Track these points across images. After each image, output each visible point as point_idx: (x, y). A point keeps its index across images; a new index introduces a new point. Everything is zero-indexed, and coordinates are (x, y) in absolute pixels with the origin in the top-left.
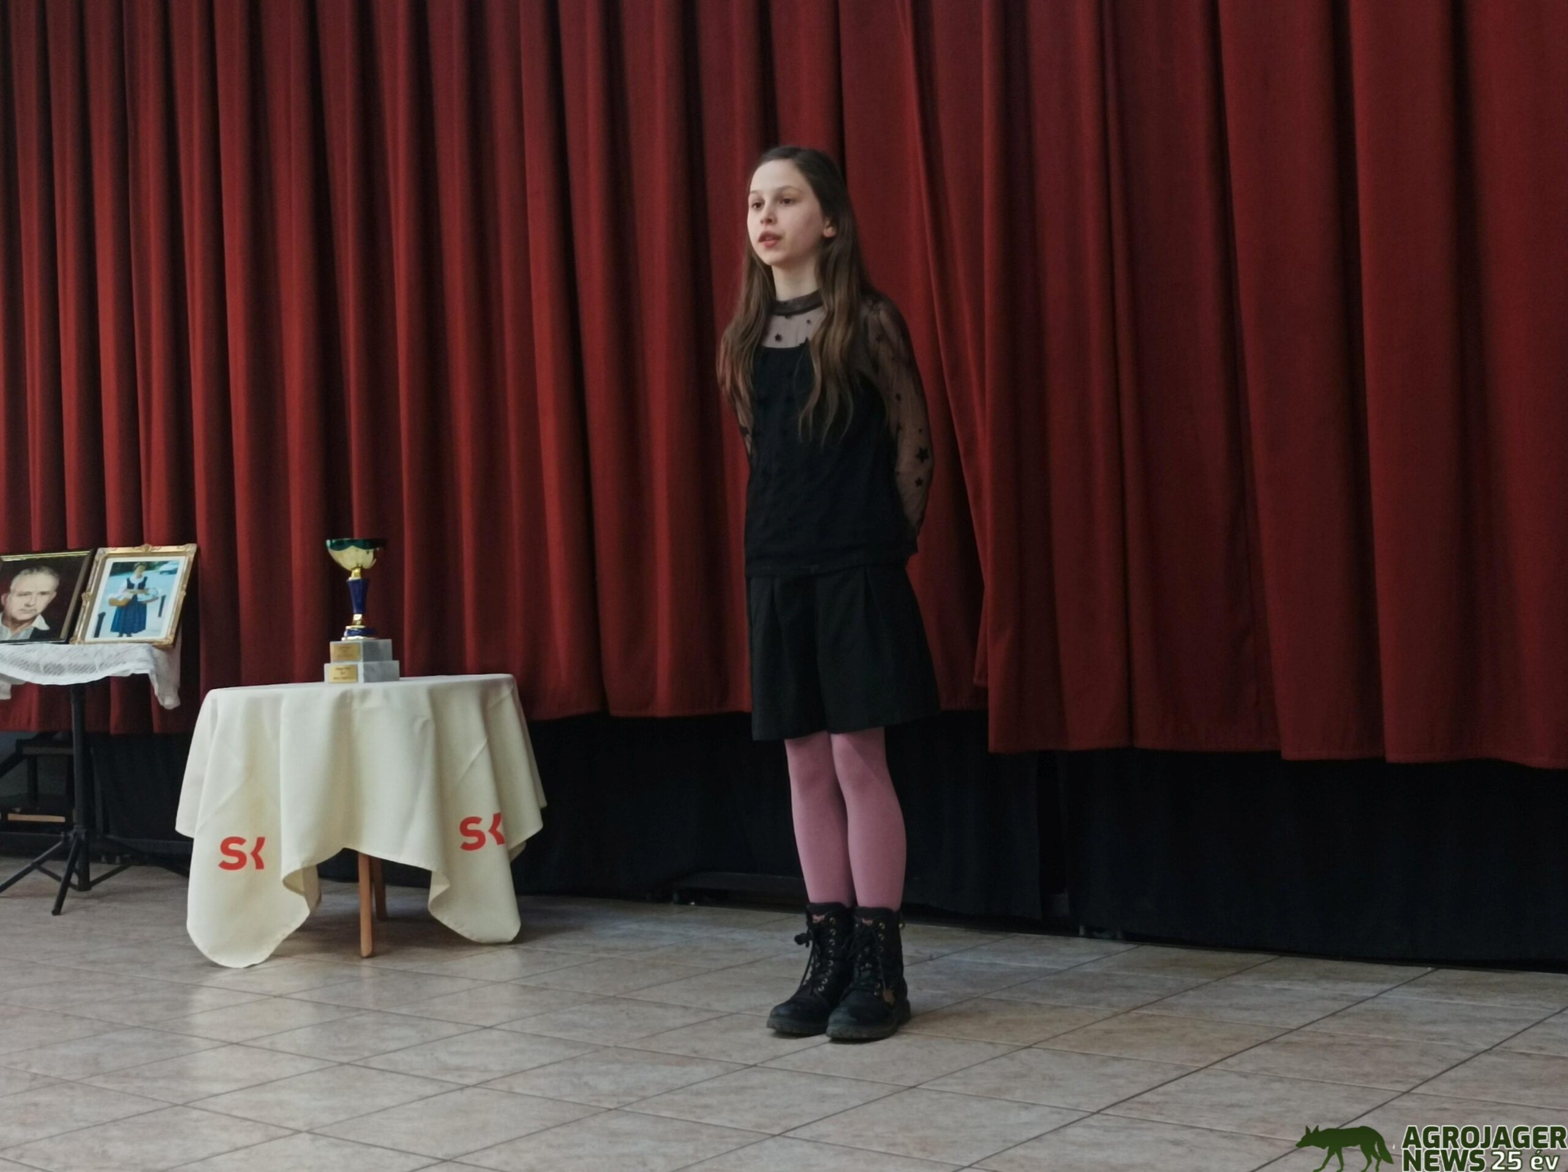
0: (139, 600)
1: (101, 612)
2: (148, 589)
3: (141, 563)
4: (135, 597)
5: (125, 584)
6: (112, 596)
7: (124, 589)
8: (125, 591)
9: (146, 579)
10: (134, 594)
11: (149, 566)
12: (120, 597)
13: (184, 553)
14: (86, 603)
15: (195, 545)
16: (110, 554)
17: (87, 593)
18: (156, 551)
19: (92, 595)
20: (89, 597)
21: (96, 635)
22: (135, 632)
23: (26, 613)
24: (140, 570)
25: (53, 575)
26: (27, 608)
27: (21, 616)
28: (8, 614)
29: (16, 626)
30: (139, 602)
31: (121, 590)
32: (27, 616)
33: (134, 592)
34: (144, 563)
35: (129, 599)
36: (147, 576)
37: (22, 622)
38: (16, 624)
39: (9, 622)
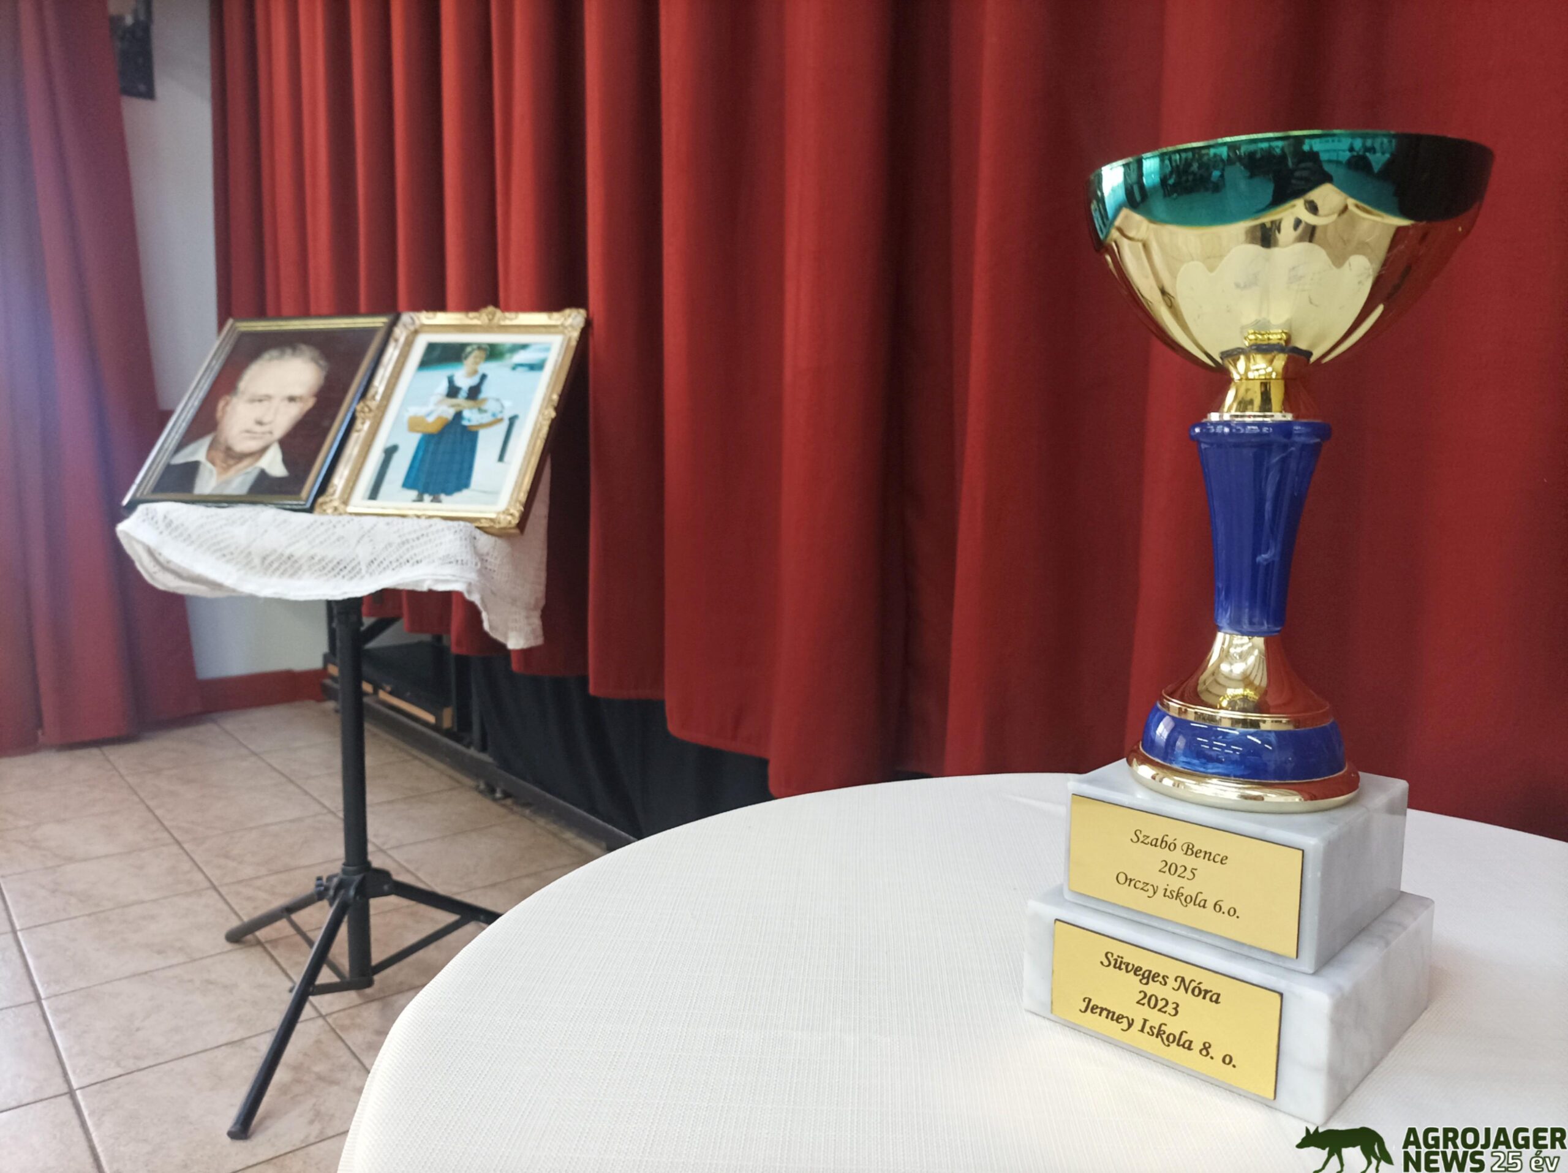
0: (465, 423)
1: (390, 444)
2: (485, 400)
3: (480, 347)
4: (458, 415)
5: (444, 387)
6: (415, 410)
7: (439, 397)
8: (440, 402)
9: (484, 377)
10: (458, 409)
11: (493, 353)
12: (428, 415)
13: (561, 328)
14: (363, 423)
15: (583, 312)
16: (423, 326)
17: (369, 403)
18: (508, 322)
19: (378, 407)
20: (370, 410)
21: (374, 494)
22: (449, 493)
23: (254, 438)
24: (478, 360)
25: (317, 363)
26: (258, 429)
27: (243, 445)
28: (222, 440)
29: (229, 467)
30: (465, 427)
31: (434, 399)
32: (252, 445)
33: (458, 405)
34: (484, 346)
35: (446, 419)
36: (486, 372)
37: (242, 457)
38: (231, 462)
39: (219, 456)
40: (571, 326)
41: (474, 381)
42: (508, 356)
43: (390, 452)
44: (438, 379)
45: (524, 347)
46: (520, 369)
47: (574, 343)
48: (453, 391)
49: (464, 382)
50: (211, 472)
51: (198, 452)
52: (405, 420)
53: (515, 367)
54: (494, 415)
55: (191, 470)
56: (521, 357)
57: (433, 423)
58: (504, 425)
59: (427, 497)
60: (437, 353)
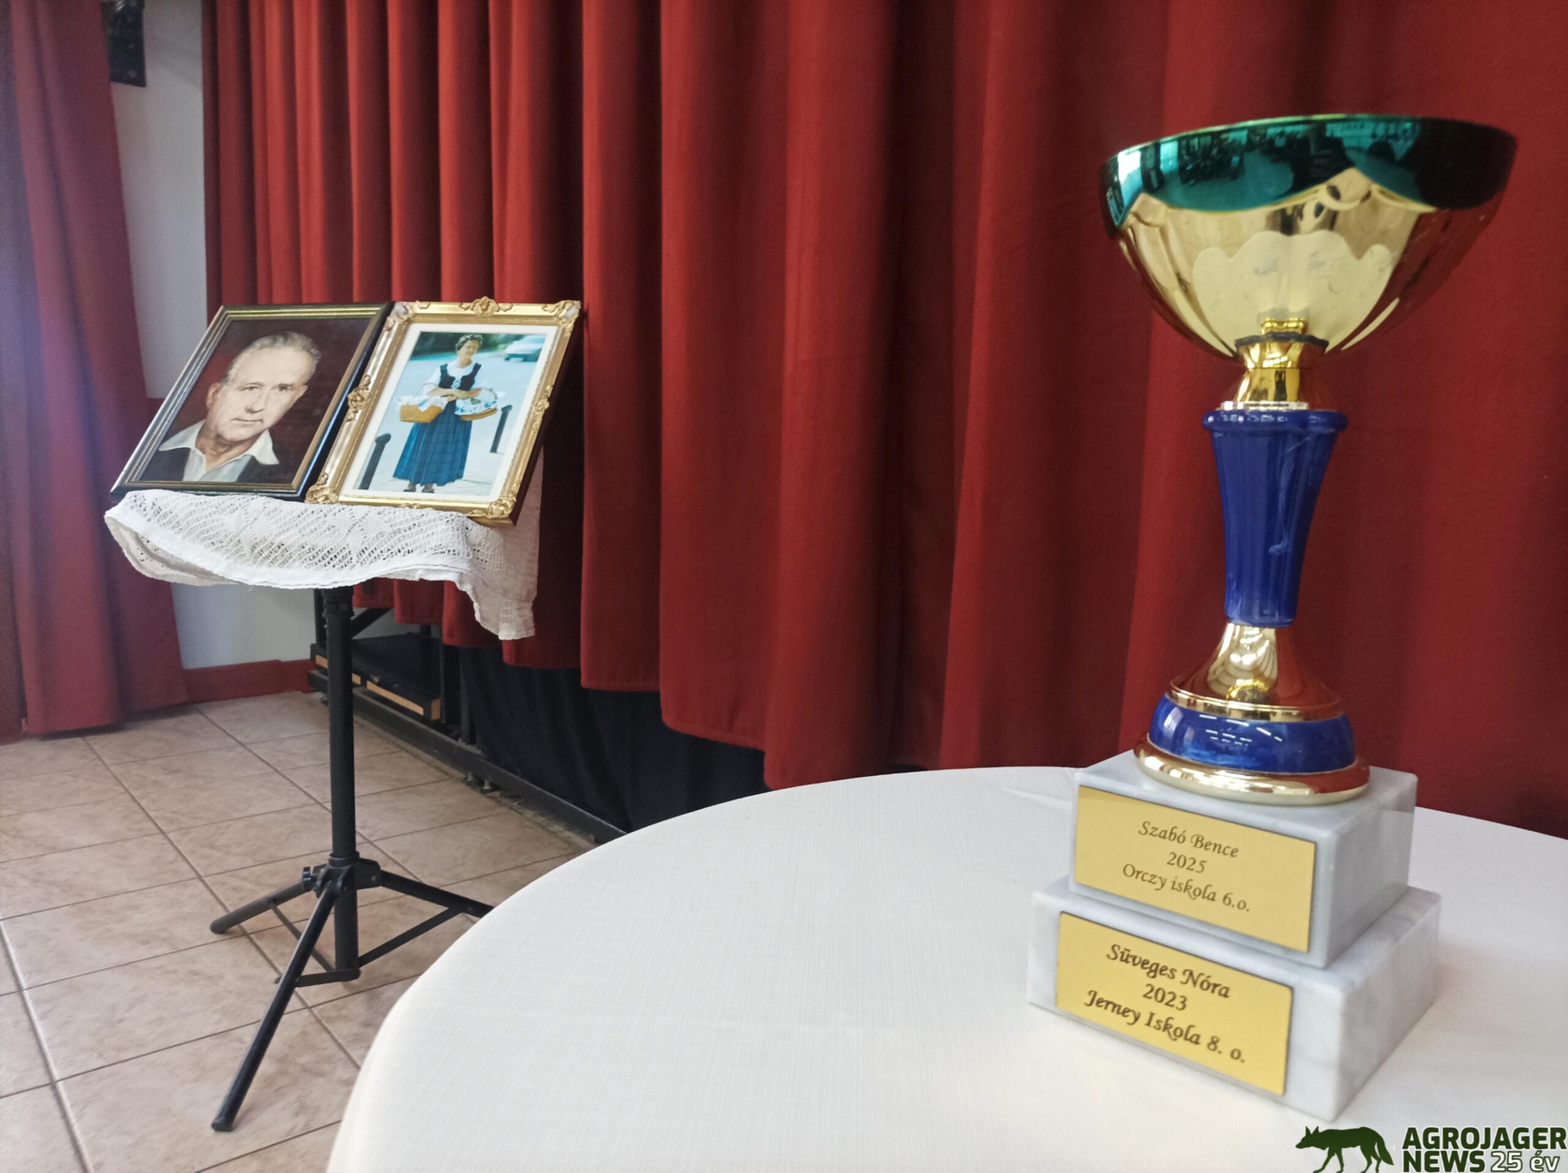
0: (458, 413)
1: (382, 433)
2: (479, 390)
3: (473, 337)
4: (452, 405)
5: (436, 377)
6: (407, 400)
7: (433, 387)
8: (433, 391)
9: (477, 367)
10: (453, 399)
11: (487, 343)
12: (421, 405)
13: (555, 319)
14: (356, 412)
15: (577, 303)
16: (416, 315)
17: (361, 392)
18: (501, 313)
19: (370, 396)
20: (362, 399)
21: (365, 484)
22: (442, 483)
23: (245, 426)
24: (471, 350)
25: (309, 351)
26: (249, 417)
27: (234, 433)
28: (212, 427)
29: (219, 454)
30: (458, 417)
31: (427, 389)
32: (244, 433)
33: (452, 395)
34: (476, 336)
35: (439, 408)
36: (479, 363)
37: (233, 444)
38: (222, 450)
39: (209, 443)
40: (565, 317)
41: (468, 371)
42: (502, 346)
43: (382, 441)
44: (431, 369)
45: (518, 337)
46: (513, 360)
47: (568, 335)
48: (446, 382)
49: (457, 372)
50: (201, 459)
51: (188, 439)
52: (398, 409)
53: (507, 359)
54: (487, 405)
55: (181, 456)
56: (514, 348)
57: (427, 411)
58: (497, 416)
59: (419, 487)
60: (430, 343)
